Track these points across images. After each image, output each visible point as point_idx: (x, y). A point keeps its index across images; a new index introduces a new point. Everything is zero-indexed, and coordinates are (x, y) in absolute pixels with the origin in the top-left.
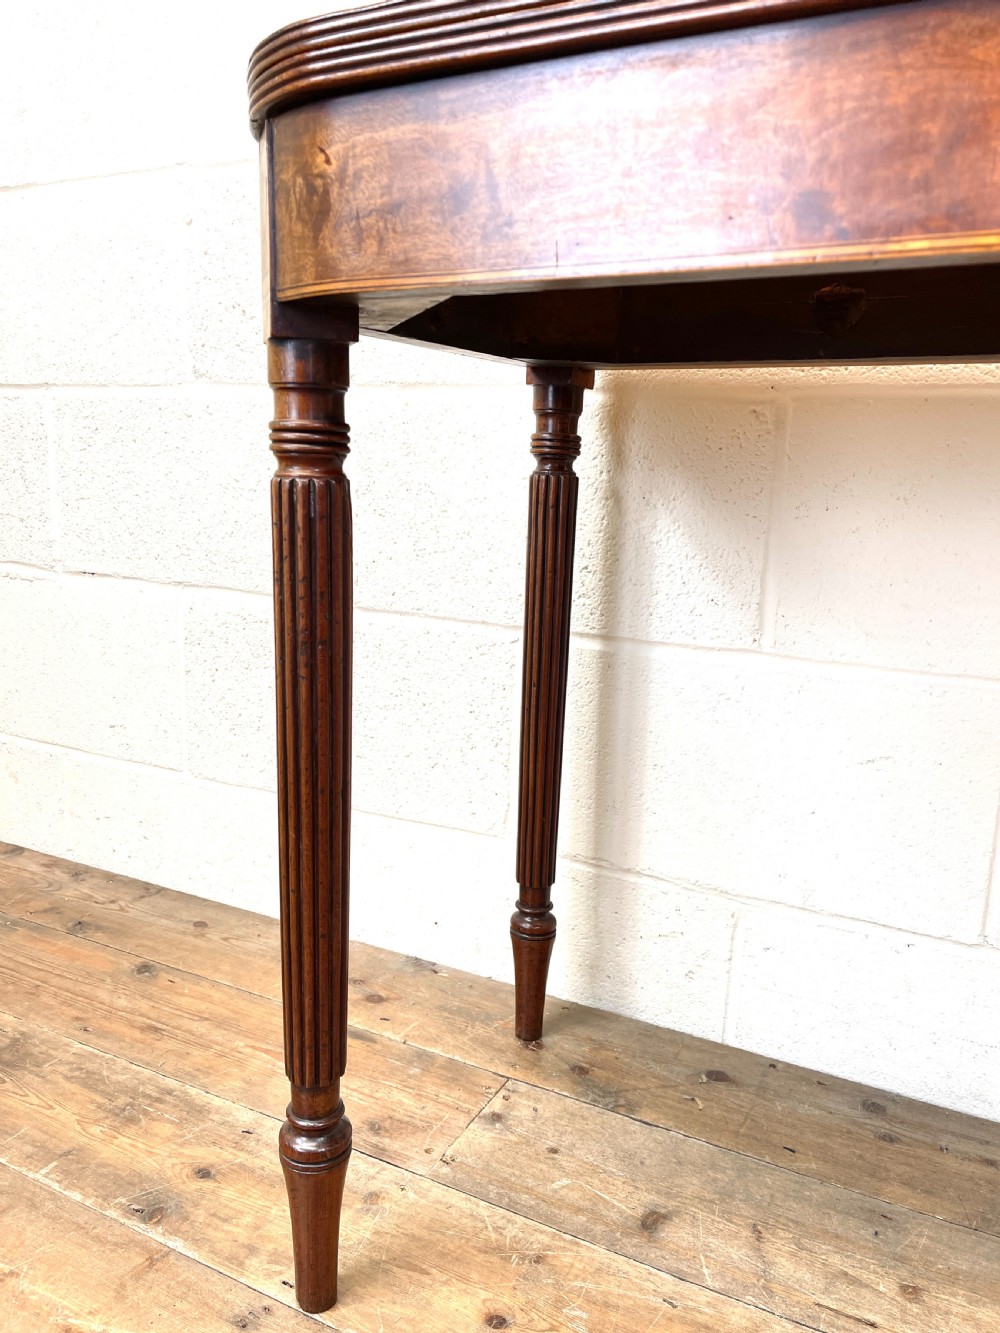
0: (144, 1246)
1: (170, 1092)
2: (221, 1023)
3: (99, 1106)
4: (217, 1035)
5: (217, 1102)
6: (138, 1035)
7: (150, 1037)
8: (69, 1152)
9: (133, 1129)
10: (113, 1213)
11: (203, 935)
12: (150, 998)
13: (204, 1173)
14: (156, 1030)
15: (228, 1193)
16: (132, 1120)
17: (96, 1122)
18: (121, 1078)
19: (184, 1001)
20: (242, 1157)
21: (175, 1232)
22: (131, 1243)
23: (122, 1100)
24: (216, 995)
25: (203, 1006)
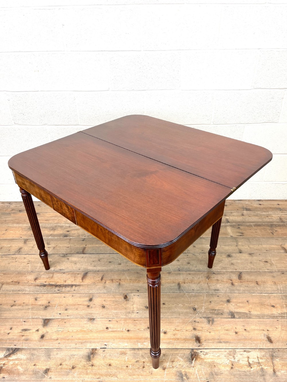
0: (68, 239)
1: (56, 226)
2: (55, 217)
3: (49, 230)
4: (56, 218)
5: (63, 225)
6: (46, 221)
7: (48, 221)
8: (51, 235)
9: (56, 230)
10: (61, 238)
11: (41, 207)
12: (42, 217)
13: (68, 231)
14: (47, 220)
15: (72, 232)
16: (55, 230)
17: (51, 231)
18: (49, 226)
19: (47, 216)
20: (71, 229)
21: (70, 237)
22: (66, 239)
23: (51, 228)
24: (51, 214)
25: (51, 216)
